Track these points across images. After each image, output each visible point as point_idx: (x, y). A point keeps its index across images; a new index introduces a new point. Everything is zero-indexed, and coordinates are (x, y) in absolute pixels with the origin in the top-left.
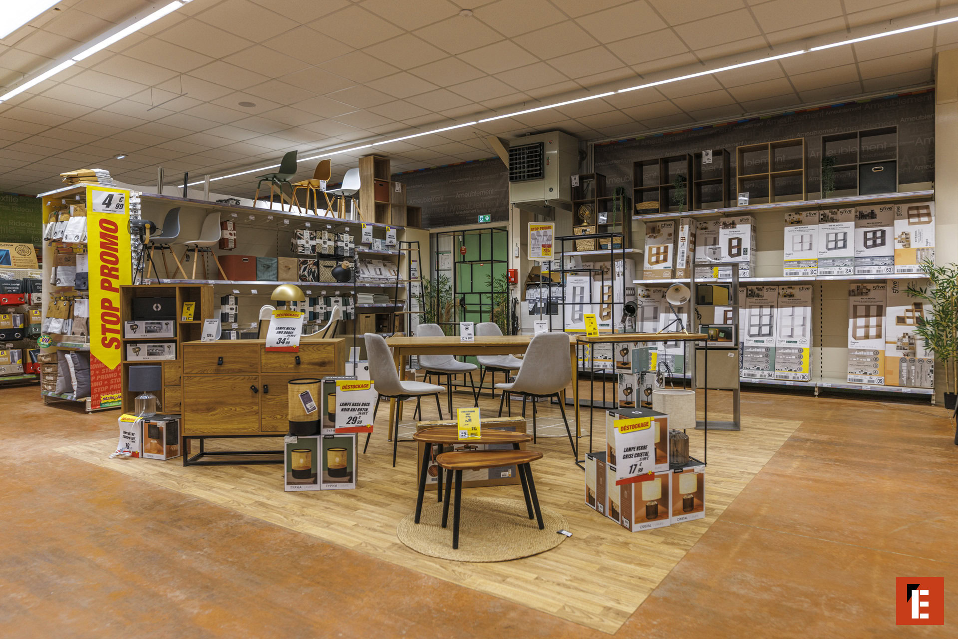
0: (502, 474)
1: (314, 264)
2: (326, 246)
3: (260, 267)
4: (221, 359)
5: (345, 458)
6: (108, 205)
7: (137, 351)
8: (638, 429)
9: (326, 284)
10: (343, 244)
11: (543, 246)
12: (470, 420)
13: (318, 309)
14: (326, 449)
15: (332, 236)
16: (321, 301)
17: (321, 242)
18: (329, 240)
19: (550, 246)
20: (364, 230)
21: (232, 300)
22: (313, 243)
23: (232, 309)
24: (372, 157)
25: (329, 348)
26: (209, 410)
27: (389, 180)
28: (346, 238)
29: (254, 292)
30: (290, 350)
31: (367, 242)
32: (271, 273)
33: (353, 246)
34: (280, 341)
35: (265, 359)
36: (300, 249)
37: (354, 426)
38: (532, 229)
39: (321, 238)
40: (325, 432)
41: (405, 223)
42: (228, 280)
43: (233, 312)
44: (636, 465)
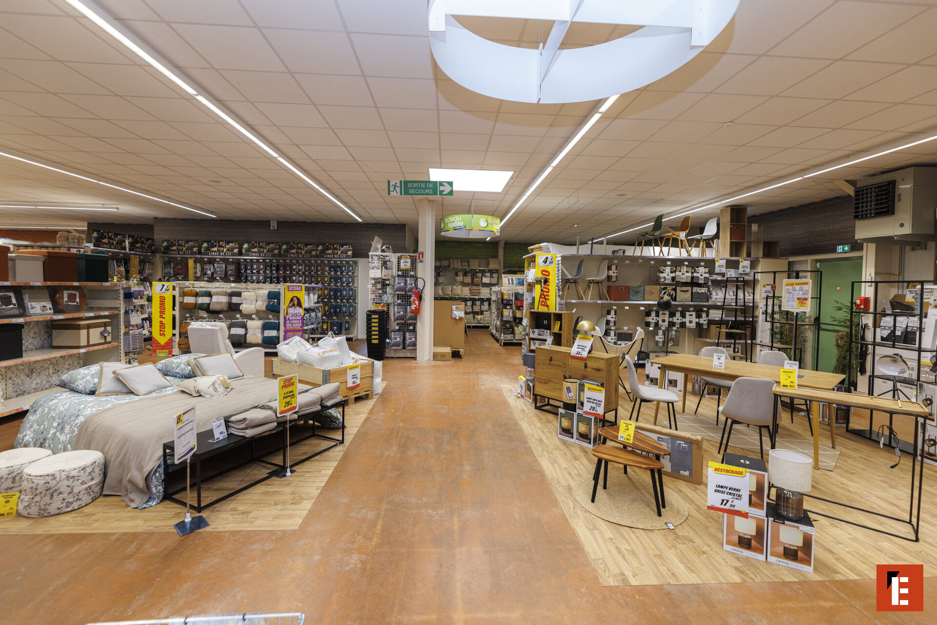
0: (681, 472)
1: (673, 289)
2: (684, 276)
3: (631, 292)
4: (551, 357)
5: (588, 429)
6: (545, 262)
7: (534, 344)
8: (731, 474)
9: (681, 303)
10: (698, 275)
11: (798, 299)
12: (628, 429)
13: (675, 320)
14: (578, 421)
15: (690, 269)
16: (678, 314)
17: (680, 274)
18: (687, 272)
19: (806, 299)
20: (717, 264)
21: (613, 312)
22: (673, 275)
23: (612, 318)
24: (729, 208)
25: (602, 361)
26: (546, 383)
27: (746, 224)
28: (702, 270)
29: (627, 308)
30: (581, 359)
31: (720, 272)
32: (640, 296)
33: (707, 275)
34: (578, 353)
35: (571, 361)
36: (662, 280)
37: (593, 412)
38: (787, 285)
39: (680, 271)
40: (578, 411)
41: (761, 255)
42: (611, 300)
43: (613, 320)
44: (728, 501)
